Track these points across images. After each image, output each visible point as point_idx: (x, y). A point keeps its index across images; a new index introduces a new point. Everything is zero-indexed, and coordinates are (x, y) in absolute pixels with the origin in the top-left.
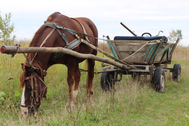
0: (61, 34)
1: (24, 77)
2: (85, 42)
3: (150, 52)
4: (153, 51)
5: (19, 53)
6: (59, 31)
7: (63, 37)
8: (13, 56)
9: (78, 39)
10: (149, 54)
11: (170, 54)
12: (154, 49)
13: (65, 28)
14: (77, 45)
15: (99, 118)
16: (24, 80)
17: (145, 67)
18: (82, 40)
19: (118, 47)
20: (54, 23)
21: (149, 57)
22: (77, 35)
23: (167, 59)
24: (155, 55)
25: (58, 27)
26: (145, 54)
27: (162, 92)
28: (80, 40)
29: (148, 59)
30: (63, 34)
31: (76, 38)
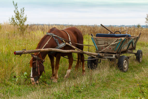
0: (55, 39)
1: (32, 61)
2: (68, 44)
3: (118, 46)
4: (120, 45)
5: (24, 53)
6: (54, 37)
7: (56, 41)
8: (21, 55)
9: (64, 43)
10: (117, 47)
11: (134, 44)
12: (120, 43)
13: (58, 37)
14: (63, 46)
15: (82, 91)
16: (32, 63)
17: (113, 55)
18: (67, 43)
19: (98, 42)
20: (52, 34)
21: (117, 48)
22: (63, 41)
23: (133, 47)
24: (121, 47)
25: (54, 35)
26: (115, 47)
27: (124, 72)
28: (66, 43)
29: (117, 50)
30: (56, 39)
31: (63, 42)
